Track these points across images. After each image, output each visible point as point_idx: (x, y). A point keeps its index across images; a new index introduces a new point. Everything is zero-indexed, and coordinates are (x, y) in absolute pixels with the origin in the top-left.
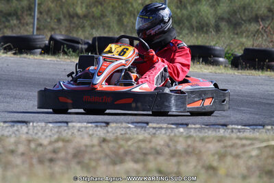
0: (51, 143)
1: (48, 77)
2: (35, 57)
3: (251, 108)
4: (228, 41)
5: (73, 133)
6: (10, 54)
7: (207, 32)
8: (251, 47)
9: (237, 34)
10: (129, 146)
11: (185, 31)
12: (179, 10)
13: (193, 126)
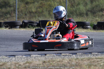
0: (24, 64)
1: (22, 37)
2: (17, 29)
3: (101, 45)
4: (91, 19)
5: (32, 59)
6: (7, 29)
7: (83, 16)
8: (100, 21)
9: (95, 16)
10: (54, 64)
11: (75, 16)
12: (72, 8)
13: (79, 54)
